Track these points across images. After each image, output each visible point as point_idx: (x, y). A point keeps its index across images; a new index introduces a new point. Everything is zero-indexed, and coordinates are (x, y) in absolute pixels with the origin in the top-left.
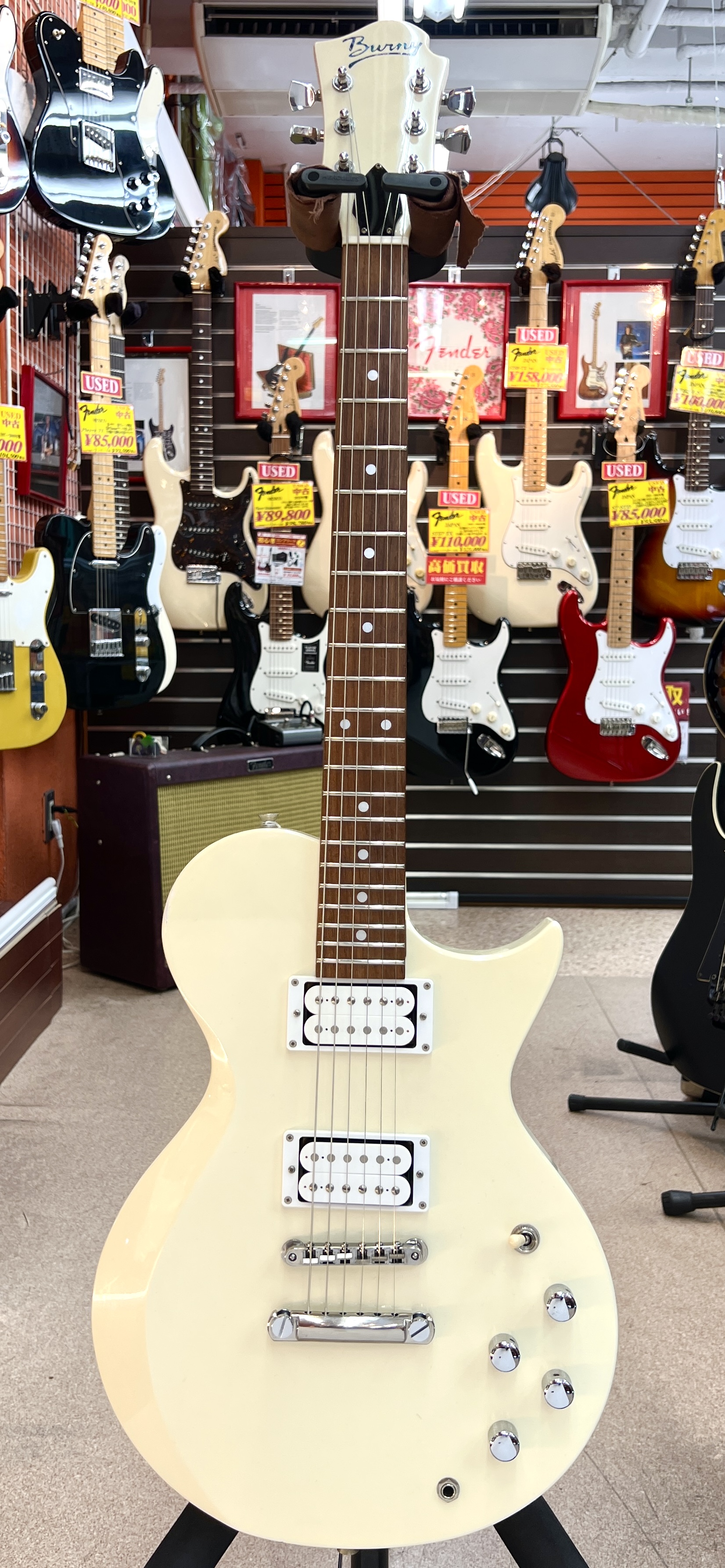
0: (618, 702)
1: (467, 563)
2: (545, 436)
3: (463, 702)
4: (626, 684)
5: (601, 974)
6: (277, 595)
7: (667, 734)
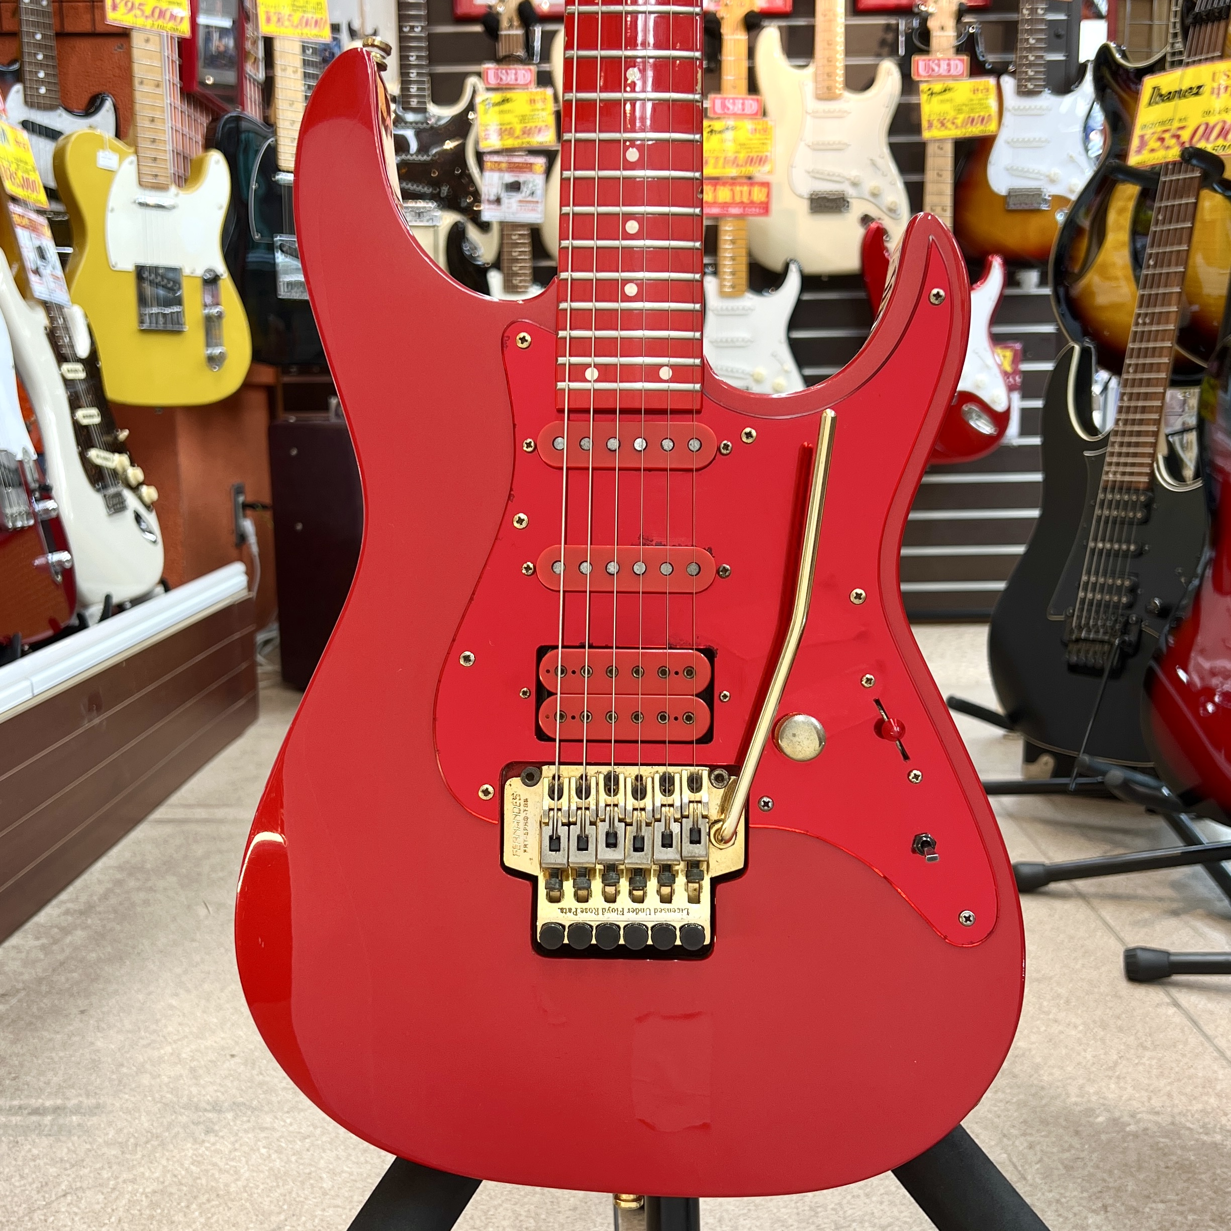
1: (745, 189)
2: (840, 31)
3: (745, 368)
6: (512, 236)
7: (994, 401)
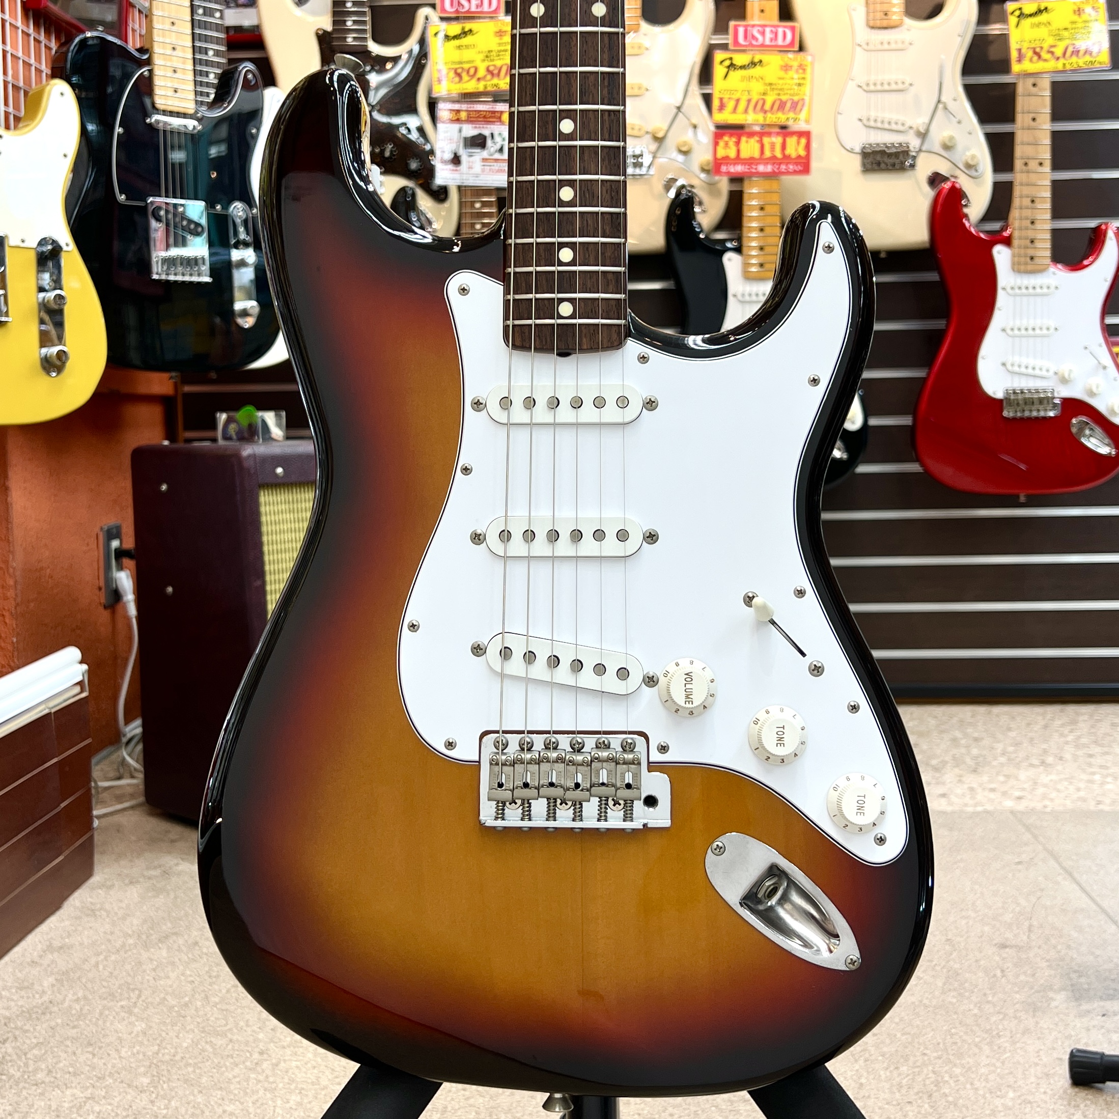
0: (1031, 362)
1: (778, 140)
4: (1045, 332)
5: (1039, 806)
6: (473, 203)
7: (1114, 413)
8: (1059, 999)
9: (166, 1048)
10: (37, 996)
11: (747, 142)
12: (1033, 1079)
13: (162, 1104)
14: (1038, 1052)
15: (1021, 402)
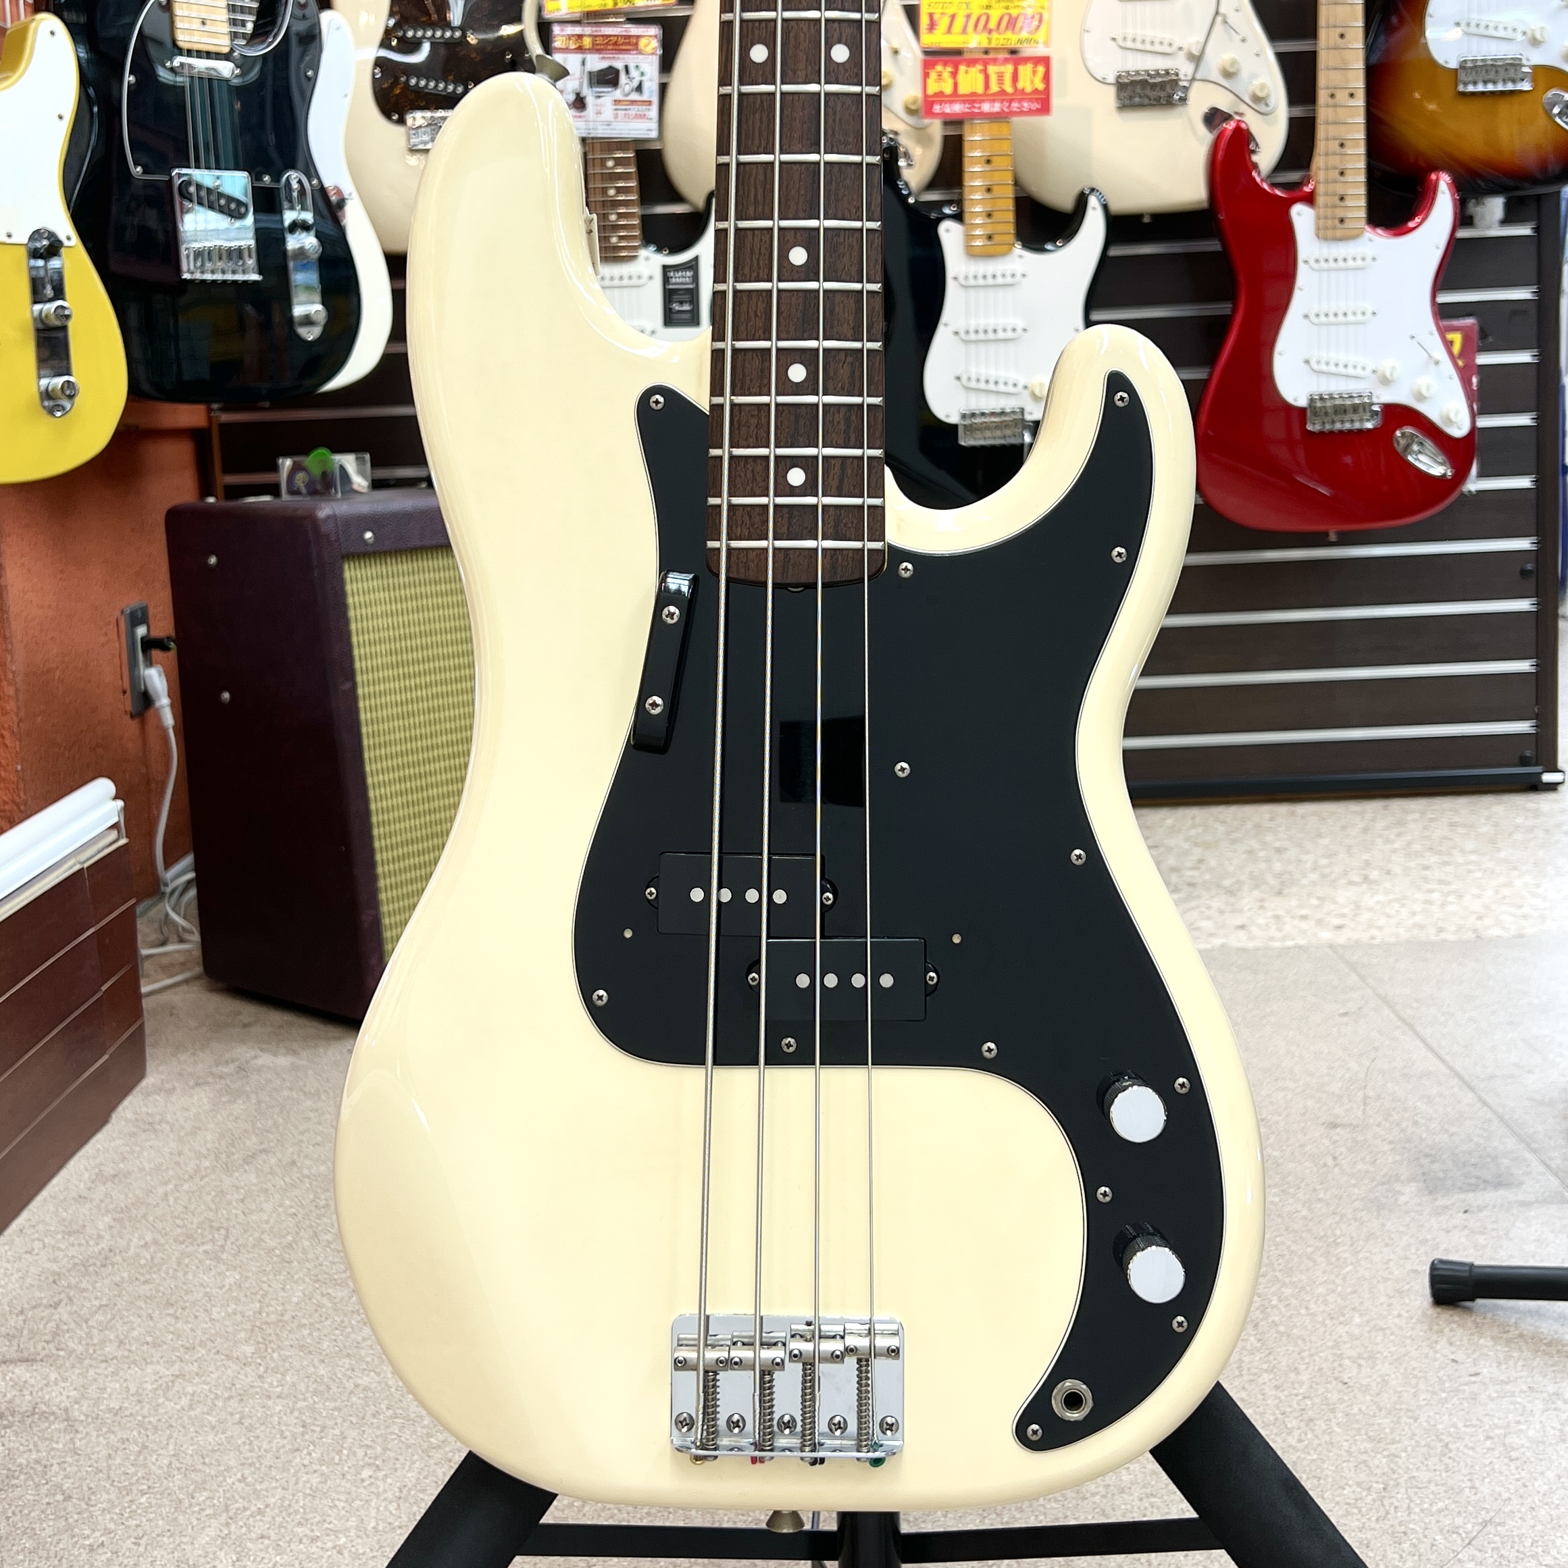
0: (1343, 358)
1: (1009, 68)
3: (1012, 376)
4: (1359, 317)
5: (1364, 937)
6: (603, 161)
7: (1449, 421)
8: (1409, 1193)
9: (268, 1306)
10: (92, 1243)
11: (967, 72)
12: (1383, 1299)
13: (273, 1379)
14: (1386, 1263)
15: (1329, 411)
